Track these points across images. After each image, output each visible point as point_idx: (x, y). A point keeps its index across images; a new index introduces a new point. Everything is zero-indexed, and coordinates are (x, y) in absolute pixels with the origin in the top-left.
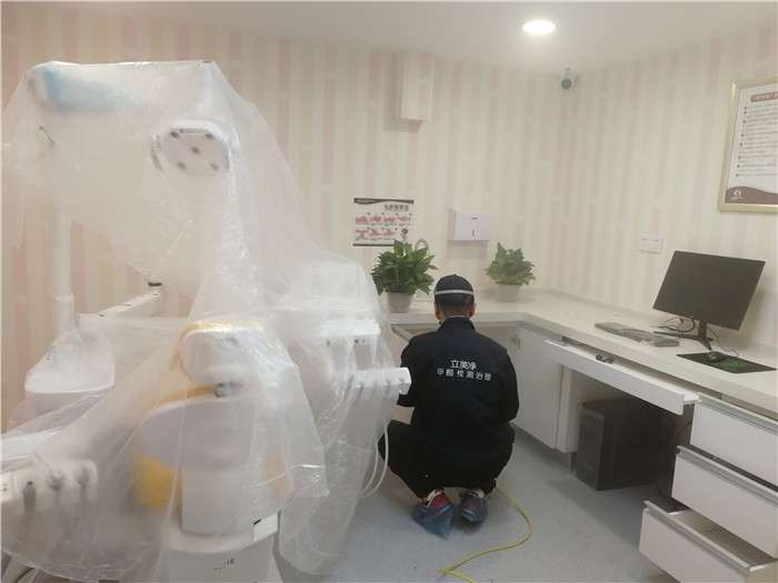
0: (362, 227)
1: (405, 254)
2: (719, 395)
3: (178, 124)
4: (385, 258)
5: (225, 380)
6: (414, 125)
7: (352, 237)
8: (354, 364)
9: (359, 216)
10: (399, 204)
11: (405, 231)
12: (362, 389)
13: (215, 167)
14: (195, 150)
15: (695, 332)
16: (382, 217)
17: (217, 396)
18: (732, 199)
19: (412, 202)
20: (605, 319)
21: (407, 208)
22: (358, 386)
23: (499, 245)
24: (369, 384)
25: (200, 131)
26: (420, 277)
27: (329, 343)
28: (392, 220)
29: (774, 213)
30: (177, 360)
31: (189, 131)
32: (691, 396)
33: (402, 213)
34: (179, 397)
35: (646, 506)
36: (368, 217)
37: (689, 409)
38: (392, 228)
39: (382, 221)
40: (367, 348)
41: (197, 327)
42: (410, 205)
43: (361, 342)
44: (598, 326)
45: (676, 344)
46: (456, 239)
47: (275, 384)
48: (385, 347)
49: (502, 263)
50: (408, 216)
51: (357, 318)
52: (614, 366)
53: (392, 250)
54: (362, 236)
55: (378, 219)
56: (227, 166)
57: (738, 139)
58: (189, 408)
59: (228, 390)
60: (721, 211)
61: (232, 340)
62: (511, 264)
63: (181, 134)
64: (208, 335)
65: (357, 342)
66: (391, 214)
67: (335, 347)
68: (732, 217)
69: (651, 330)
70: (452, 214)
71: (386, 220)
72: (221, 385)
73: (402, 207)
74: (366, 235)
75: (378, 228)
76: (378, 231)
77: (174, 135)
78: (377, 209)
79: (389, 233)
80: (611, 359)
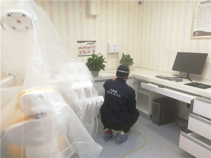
0: (80, 50)
1: (96, 58)
2: (200, 96)
3: (10, 11)
4: (89, 60)
5: (39, 112)
6: (95, 17)
7: (77, 54)
8: (85, 97)
9: (79, 47)
11: (94, 51)
12: (88, 105)
13: (27, 28)
14: (19, 22)
15: (186, 77)
16: (86, 47)
17: (36, 119)
18: (195, 35)
19: (95, 41)
20: (158, 75)
21: (94, 43)
22: (87, 104)
23: (123, 54)
24: (90, 103)
25: (19, 13)
26: (101, 65)
27: (76, 91)
28: (90, 47)
29: (210, 38)
30: (18, 106)
31: (15, 13)
32: (193, 97)
33: (93, 45)
34: (21, 120)
35: (181, 133)
36: (82, 47)
37: (192, 101)
38: (90, 50)
39: (87, 48)
40: (89, 91)
41: (25, 92)
42: (95, 42)
43: (86, 89)
44: (156, 77)
45: (182, 81)
46: (110, 52)
47: (60, 113)
48: (95, 90)
49: (124, 59)
50: (95, 46)
51: (84, 81)
52: (164, 89)
53: (91, 57)
54: (81, 53)
55: (85, 47)
56: (32, 27)
57: (197, 16)
58: (25, 125)
59: (40, 116)
60: (192, 39)
61: (41, 96)
62: (127, 59)
63: (12, 15)
64: (30, 96)
65: (85, 89)
66: (89, 46)
67: (78, 92)
68: (195, 41)
69: (172, 77)
70: (108, 45)
71: (88, 48)
72: (37, 114)
73: (92, 43)
74: (82, 53)
75: (85, 50)
76: (86, 51)
77: (9, 15)
78: (84, 44)
79: (89, 52)
80: (163, 86)
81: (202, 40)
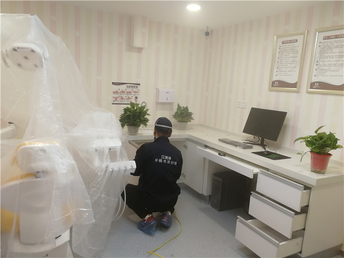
0: (116, 95)
1: (135, 108)
2: (268, 170)
3: (17, 45)
4: (126, 110)
5: (40, 170)
6: (140, 50)
7: (111, 100)
8: (109, 160)
9: (115, 91)
10: (133, 85)
11: (136, 98)
12: (113, 171)
13: (36, 66)
14: (26, 58)
15: (260, 142)
16: (125, 91)
17: (36, 178)
18: (274, 85)
19: (139, 84)
20: (223, 137)
21: (137, 87)
22: (111, 170)
23: (178, 104)
24: (116, 169)
25: (28, 48)
26: (142, 119)
27: (96, 150)
28: (130, 92)
30: (15, 161)
31: (22, 48)
32: (256, 170)
33: (135, 90)
34: (16, 178)
35: (238, 218)
36: (119, 91)
37: (256, 176)
38: (130, 96)
39: (126, 93)
40: (115, 152)
41: (25, 144)
42: (138, 86)
43: (112, 150)
44: (220, 140)
45: (251, 148)
46: (159, 101)
48: (124, 152)
49: (179, 112)
50: (138, 91)
51: (110, 138)
52: (226, 158)
53: (129, 106)
54: (116, 100)
55: (123, 92)
56: (42, 66)
57: (277, 60)
58: (21, 184)
59: (41, 174)
60: (270, 91)
61: (43, 150)
62: (184, 113)
63: (18, 50)
64: (31, 148)
65: (110, 149)
66: (129, 90)
67: (99, 152)
68: (274, 94)
69: (242, 142)
70: (158, 90)
71: (127, 92)
72: (38, 172)
73: (134, 87)
74: (118, 99)
75: (124, 96)
77: (15, 50)
78: (123, 87)
79: (129, 98)
80: (225, 154)
81: (282, 94)
